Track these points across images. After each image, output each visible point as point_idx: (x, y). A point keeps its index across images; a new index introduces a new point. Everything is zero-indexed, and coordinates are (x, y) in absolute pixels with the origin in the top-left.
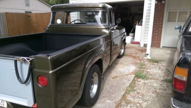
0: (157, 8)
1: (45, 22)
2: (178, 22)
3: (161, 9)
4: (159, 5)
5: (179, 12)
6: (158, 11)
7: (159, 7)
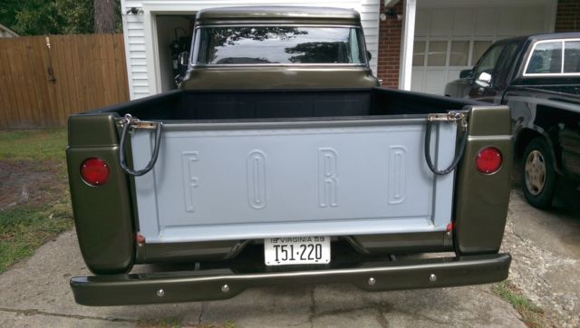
0: (384, 31)
1: (13, 68)
2: (429, 65)
3: (394, 35)
4: (389, 24)
5: (431, 42)
6: (386, 39)
7: (390, 29)
